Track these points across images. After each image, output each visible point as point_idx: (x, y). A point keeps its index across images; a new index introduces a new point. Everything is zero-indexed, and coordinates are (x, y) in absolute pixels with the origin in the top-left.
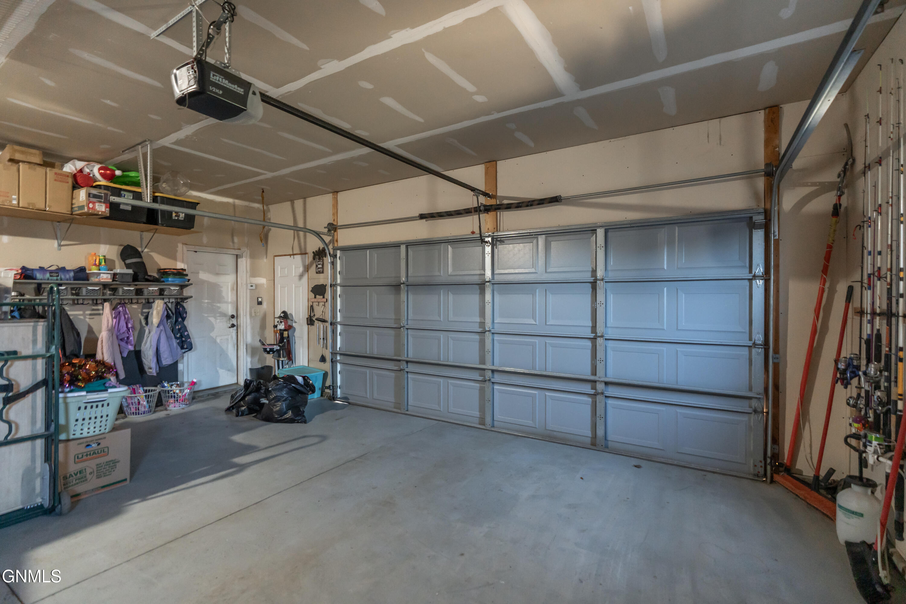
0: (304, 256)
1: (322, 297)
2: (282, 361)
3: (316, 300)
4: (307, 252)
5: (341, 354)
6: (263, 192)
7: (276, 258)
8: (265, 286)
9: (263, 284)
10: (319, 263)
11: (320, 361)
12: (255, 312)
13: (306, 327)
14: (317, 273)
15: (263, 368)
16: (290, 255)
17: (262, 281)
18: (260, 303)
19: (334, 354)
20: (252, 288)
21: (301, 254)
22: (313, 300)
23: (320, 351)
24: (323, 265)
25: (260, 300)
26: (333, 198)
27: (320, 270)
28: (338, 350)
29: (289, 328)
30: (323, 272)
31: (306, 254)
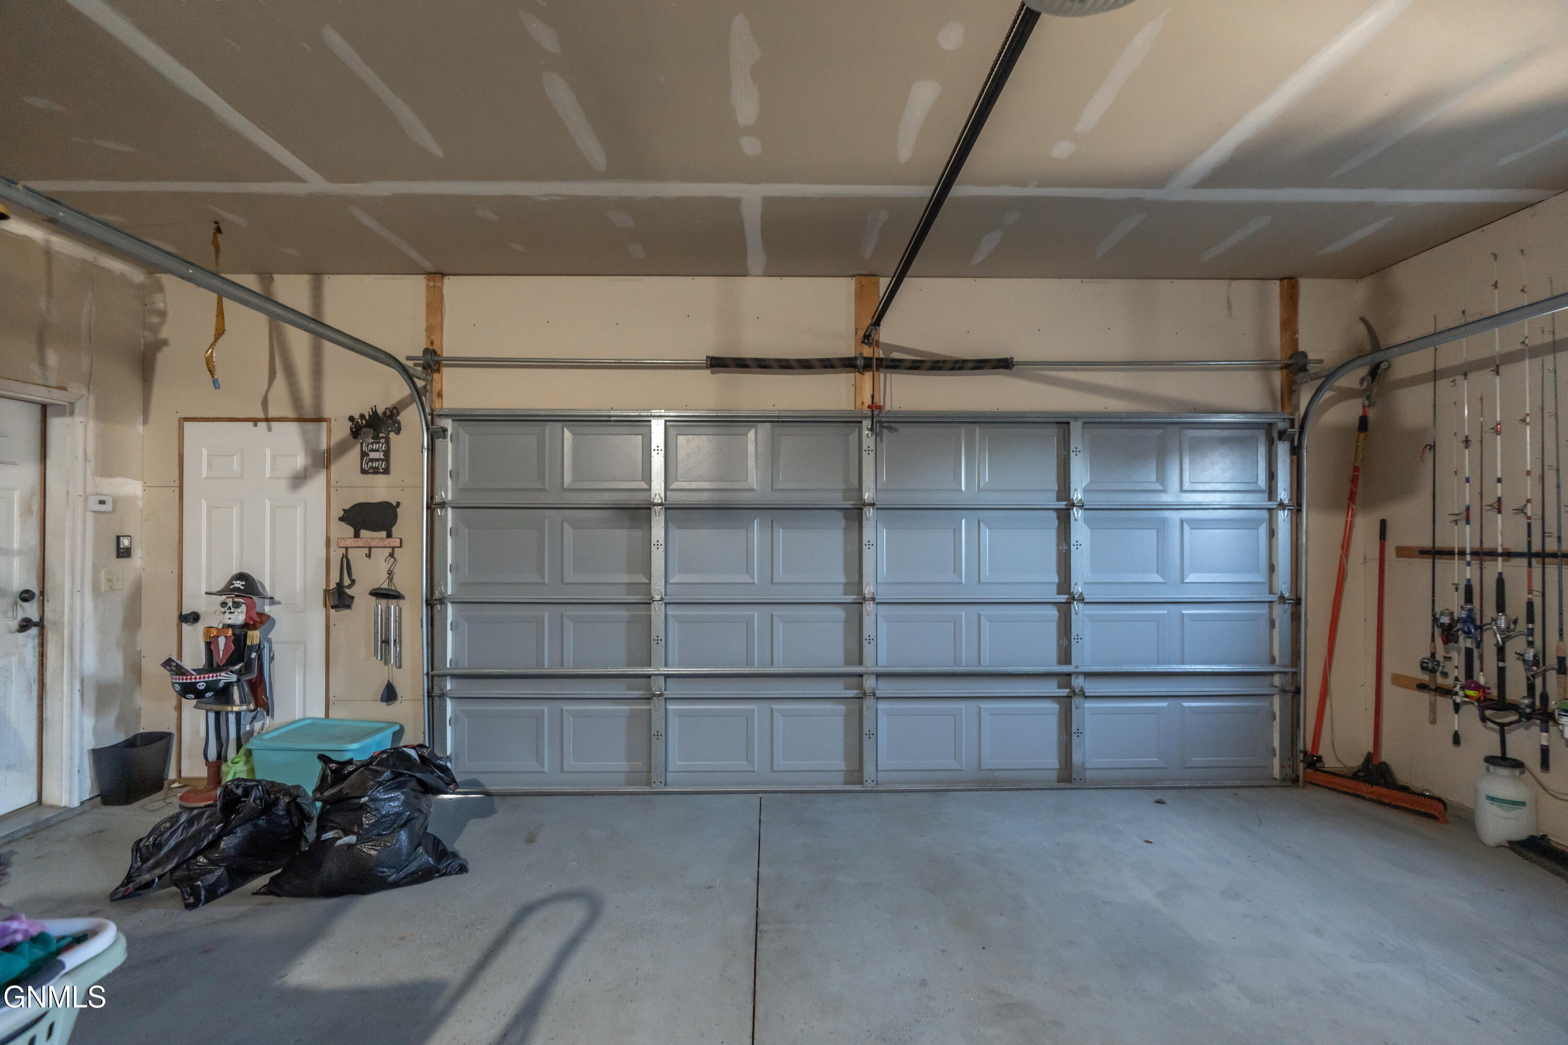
0: (310, 426)
1: (384, 534)
2: (238, 714)
3: (360, 542)
4: (326, 415)
5: (454, 676)
6: (219, 230)
7: (187, 425)
8: (140, 503)
9: (136, 497)
10: (375, 447)
11: (382, 700)
12: (109, 580)
13: (317, 616)
14: (363, 472)
15: (131, 743)
16: (255, 421)
17: (131, 488)
18: (124, 553)
19: (434, 677)
20: (102, 508)
21: (300, 420)
22: (351, 542)
23: (379, 674)
24: (387, 453)
25: (125, 542)
26: (428, 287)
27: (375, 464)
28: (448, 666)
29: (258, 621)
30: (387, 471)
31: (320, 420)
